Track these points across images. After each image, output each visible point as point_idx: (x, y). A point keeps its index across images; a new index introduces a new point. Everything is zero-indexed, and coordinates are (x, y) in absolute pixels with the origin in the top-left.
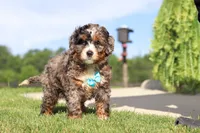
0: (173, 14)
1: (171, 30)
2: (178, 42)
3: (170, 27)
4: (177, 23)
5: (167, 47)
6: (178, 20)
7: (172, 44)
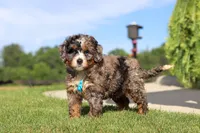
0: (188, 13)
1: (186, 29)
2: (194, 40)
3: (185, 26)
4: (192, 22)
5: (183, 45)
6: (193, 19)
7: (187, 42)
